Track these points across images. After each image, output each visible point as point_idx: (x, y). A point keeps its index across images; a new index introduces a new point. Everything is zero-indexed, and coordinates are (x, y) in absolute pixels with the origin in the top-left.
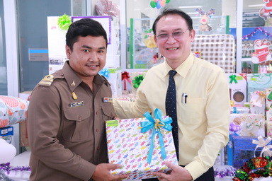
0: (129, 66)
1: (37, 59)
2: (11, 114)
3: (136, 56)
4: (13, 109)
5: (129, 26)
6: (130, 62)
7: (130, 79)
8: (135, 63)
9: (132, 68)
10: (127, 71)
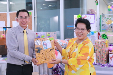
0: (100, 31)
1: (69, 29)
2: (63, 45)
3: (102, 27)
4: (64, 44)
5: (100, 17)
6: (100, 29)
7: (100, 35)
8: (102, 30)
9: (101, 31)
10: (99, 32)
